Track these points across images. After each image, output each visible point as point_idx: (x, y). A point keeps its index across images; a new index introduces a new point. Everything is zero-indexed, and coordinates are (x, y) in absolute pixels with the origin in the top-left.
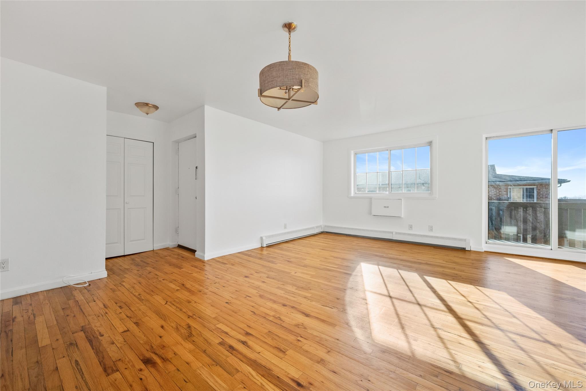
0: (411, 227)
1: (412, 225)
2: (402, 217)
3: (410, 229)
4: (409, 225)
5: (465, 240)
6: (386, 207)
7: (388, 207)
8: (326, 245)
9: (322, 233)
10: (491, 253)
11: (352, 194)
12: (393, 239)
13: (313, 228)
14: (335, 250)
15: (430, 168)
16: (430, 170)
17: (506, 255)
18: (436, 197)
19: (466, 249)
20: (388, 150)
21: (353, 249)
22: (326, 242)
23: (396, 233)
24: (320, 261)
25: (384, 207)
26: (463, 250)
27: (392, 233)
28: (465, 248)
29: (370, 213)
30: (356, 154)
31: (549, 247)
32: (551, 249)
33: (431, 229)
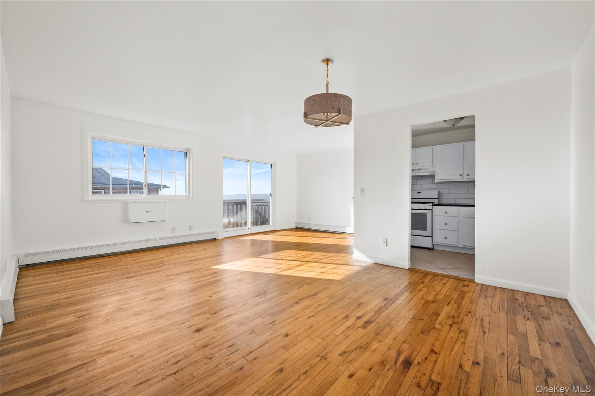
0: (174, 230)
1: (174, 228)
2: (167, 220)
3: (173, 231)
4: (172, 228)
5: (216, 232)
6: (148, 211)
7: (151, 211)
10: (229, 238)
12: (157, 246)
18: (195, 200)
20: (144, 145)
23: (160, 239)
26: (215, 240)
27: (155, 239)
28: (216, 238)
30: (92, 139)
31: (247, 228)
32: (249, 229)
33: (191, 228)
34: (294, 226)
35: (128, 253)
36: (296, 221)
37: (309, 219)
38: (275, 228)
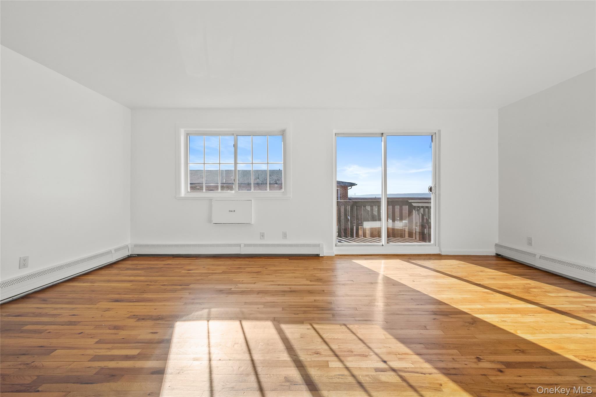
0: (263, 236)
1: (263, 233)
2: (252, 223)
3: (262, 237)
4: (260, 233)
5: (318, 245)
6: (232, 211)
7: (234, 211)
8: (128, 285)
9: (130, 258)
10: (341, 256)
11: (183, 193)
12: (241, 253)
13: (109, 253)
14: (145, 296)
15: (283, 162)
16: (283, 164)
17: (354, 257)
18: (290, 198)
19: (320, 256)
20: (233, 134)
21: (181, 285)
22: (132, 278)
23: (245, 245)
24: (97, 343)
25: (230, 211)
26: (317, 256)
27: (240, 245)
28: (319, 254)
29: (210, 221)
30: (188, 135)
31: (381, 244)
32: (383, 245)
33: (285, 236)
34: (492, 251)
35: (209, 257)
36: (497, 242)
37: (530, 243)
38: (440, 250)
